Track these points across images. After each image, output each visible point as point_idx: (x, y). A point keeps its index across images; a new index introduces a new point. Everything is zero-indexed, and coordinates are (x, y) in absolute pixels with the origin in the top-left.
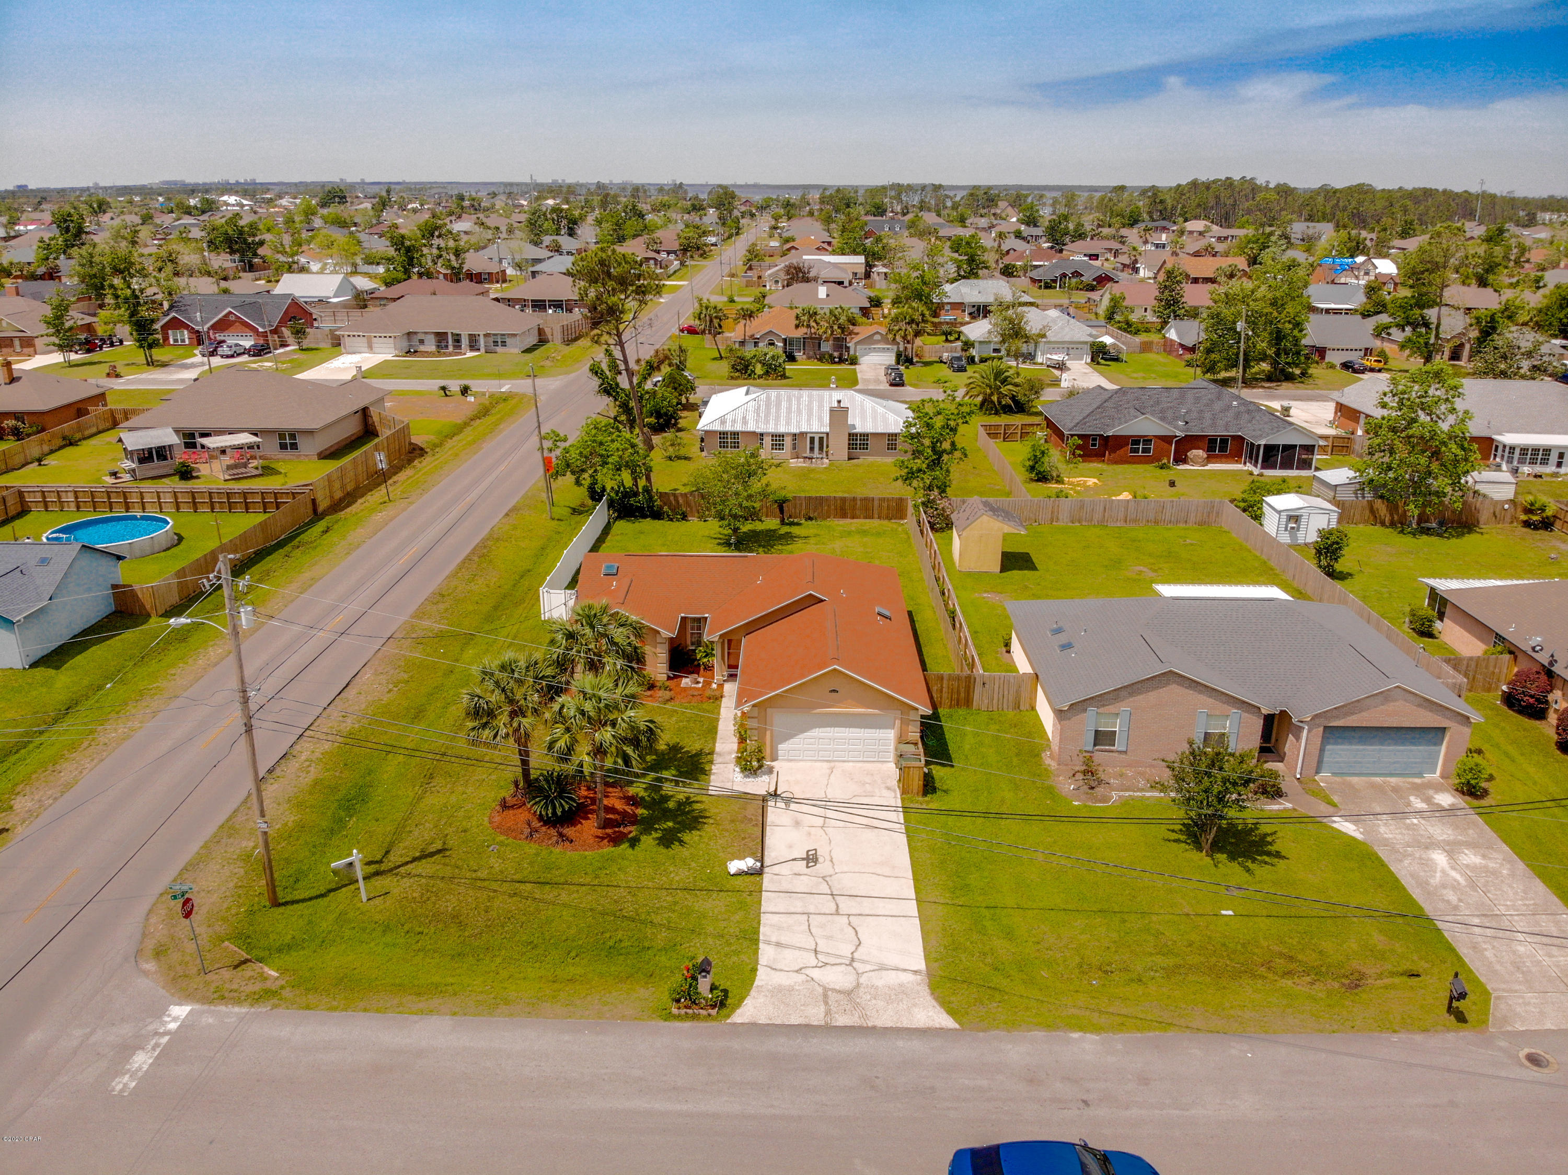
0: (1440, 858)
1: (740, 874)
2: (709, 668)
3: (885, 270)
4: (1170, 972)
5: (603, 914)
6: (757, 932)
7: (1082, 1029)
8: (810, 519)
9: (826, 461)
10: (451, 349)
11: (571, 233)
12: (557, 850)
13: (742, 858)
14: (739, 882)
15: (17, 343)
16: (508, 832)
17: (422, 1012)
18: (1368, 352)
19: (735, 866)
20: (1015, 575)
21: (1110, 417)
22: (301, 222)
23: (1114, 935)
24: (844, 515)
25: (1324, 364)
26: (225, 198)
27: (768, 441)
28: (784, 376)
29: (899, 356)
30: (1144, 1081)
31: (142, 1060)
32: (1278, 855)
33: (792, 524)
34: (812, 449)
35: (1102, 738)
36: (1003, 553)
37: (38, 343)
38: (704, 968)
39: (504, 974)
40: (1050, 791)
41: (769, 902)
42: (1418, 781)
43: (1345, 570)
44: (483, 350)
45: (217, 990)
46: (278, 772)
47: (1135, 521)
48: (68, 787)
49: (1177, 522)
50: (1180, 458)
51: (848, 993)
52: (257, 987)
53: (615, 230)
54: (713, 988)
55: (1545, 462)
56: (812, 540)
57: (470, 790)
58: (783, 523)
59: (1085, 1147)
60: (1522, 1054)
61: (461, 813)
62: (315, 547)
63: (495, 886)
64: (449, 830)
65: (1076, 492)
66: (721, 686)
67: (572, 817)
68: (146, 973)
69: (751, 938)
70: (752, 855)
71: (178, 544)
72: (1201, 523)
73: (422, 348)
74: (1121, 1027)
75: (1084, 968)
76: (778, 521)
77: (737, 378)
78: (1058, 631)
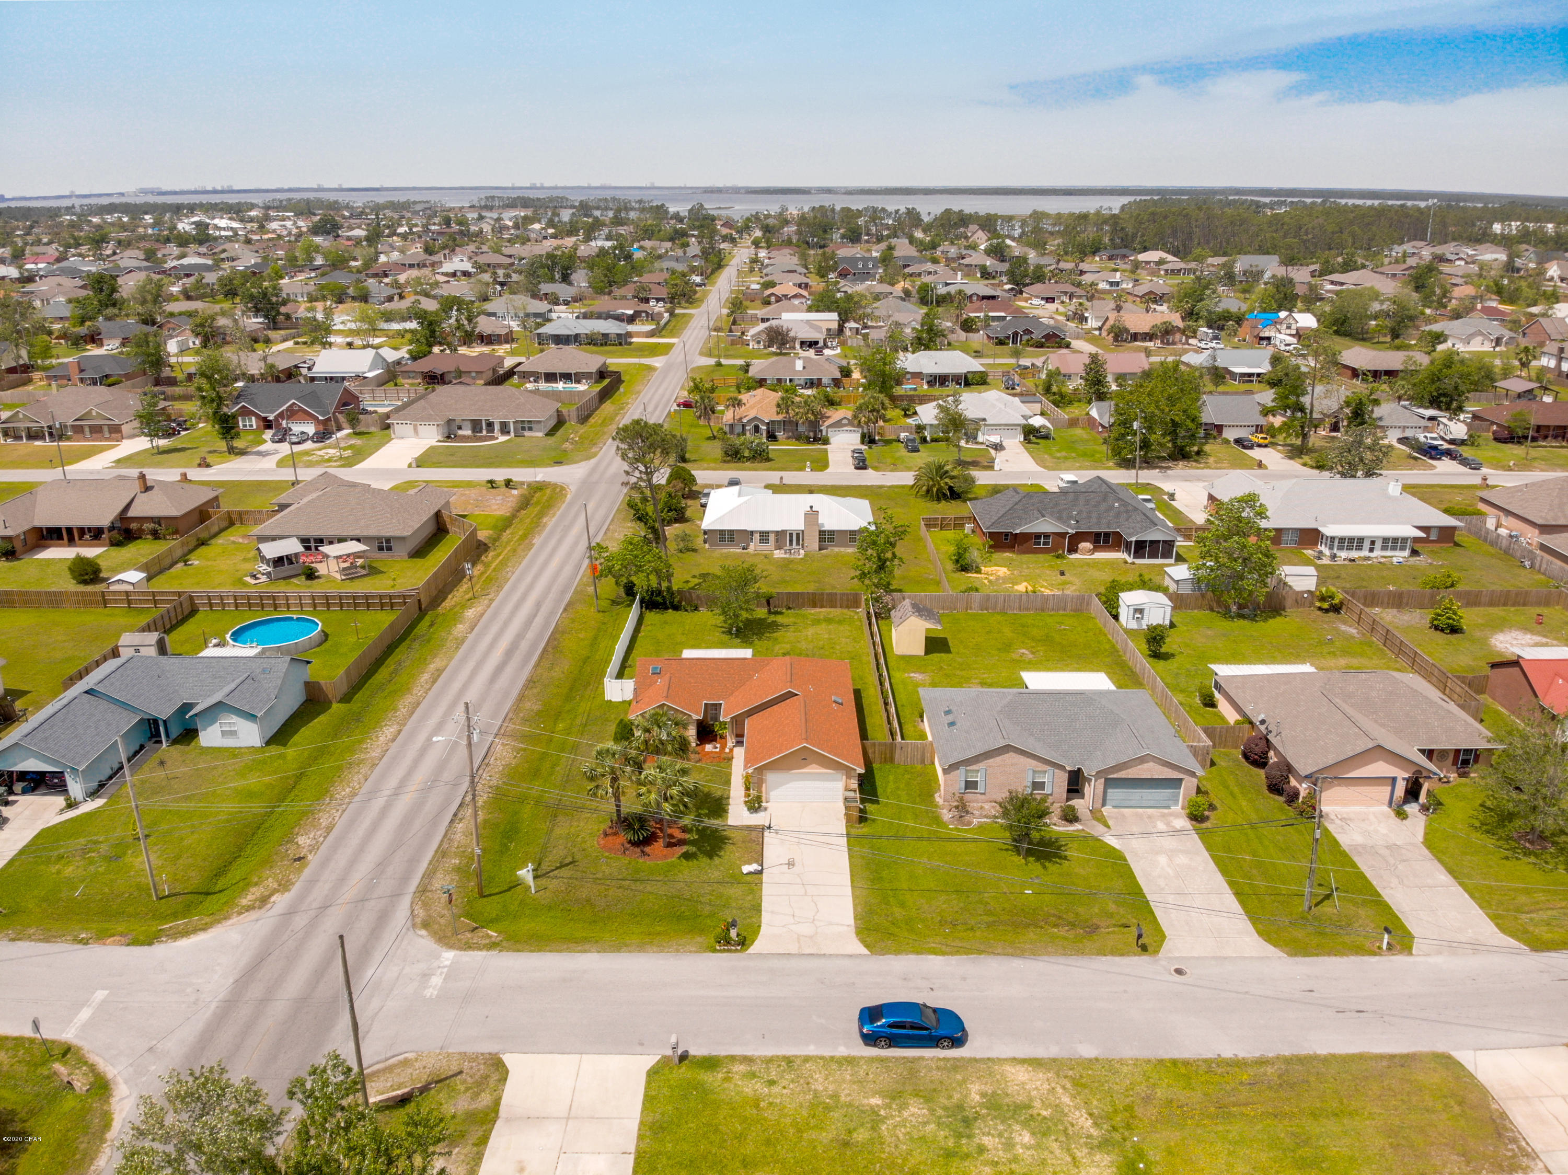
0: (1163, 860)
1: (750, 873)
2: (723, 737)
3: (856, 325)
4: (989, 925)
5: (672, 897)
6: (760, 906)
7: (935, 953)
8: (789, 608)
9: (802, 552)
10: (484, 433)
11: (566, 279)
12: (641, 861)
13: (750, 864)
14: (749, 878)
15: (106, 429)
16: (610, 850)
17: (579, 952)
18: (1259, 429)
19: (746, 869)
20: (936, 657)
21: (1019, 517)
22: (304, 260)
23: (962, 905)
24: (814, 605)
25: (1219, 440)
26: (216, 221)
27: (757, 537)
28: (768, 460)
29: (863, 436)
30: (964, 979)
31: (436, 981)
32: (1065, 858)
33: (777, 613)
34: (791, 543)
35: (971, 785)
36: (927, 639)
37: (125, 429)
38: (734, 924)
39: (621, 931)
40: (937, 819)
41: (767, 889)
42: (1166, 811)
43: (1171, 651)
44: (512, 434)
45: (466, 943)
46: (460, 816)
47: (1028, 609)
48: (329, 829)
49: (1058, 610)
50: (1073, 549)
51: (811, 937)
52: (487, 941)
53: (606, 276)
54: (738, 935)
55: (1360, 548)
56: (792, 629)
57: (582, 824)
58: (770, 612)
59: (925, 1005)
60: (1173, 968)
61: (579, 839)
62: (429, 641)
63: (608, 882)
64: (575, 850)
65: (990, 581)
66: (731, 750)
67: (648, 840)
68: (421, 936)
69: (757, 909)
70: (756, 862)
71: (326, 640)
72: (1076, 610)
73: (460, 432)
74: (957, 953)
75: (943, 923)
76: (765, 610)
77: (728, 462)
78: (948, 712)
